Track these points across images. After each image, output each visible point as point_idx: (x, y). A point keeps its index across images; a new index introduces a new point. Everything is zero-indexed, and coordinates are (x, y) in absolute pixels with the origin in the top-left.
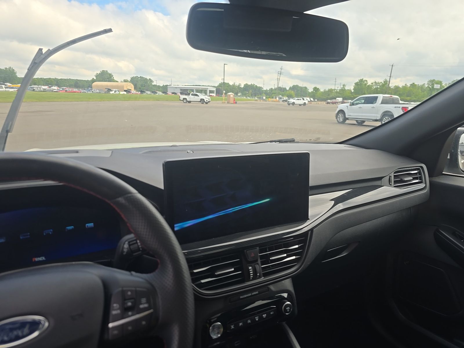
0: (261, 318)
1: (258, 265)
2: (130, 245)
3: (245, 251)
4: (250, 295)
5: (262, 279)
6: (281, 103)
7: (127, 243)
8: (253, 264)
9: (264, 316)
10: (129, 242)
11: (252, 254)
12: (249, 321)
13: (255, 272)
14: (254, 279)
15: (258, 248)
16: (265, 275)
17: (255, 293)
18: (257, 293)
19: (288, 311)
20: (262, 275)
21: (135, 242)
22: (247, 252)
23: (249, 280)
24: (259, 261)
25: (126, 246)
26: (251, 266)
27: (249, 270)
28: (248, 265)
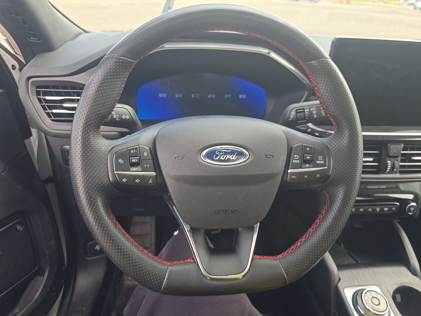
0: (382, 210)
1: (397, 161)
2: (297, 113)
3: (389, 145)
4: (377, 187)
5: (398, 175)
6: (405, 6)
7: (294, 110)
8: (393, 159)
9: (386, 209)
10: (297, 110)
11: (395, 149)
12: (370, 210)
13: (393, 166)
14: (389, 173)
15: (403, 145)
16: (401, 172)
17: (382, 187)
18: (385, 187)
19: (412, 211)
20: (398, 172)
21: (302, 110)
22: (391, 146)
23: (384, 172)
24: (399, 158)
25: (293, 113)
26: (390, 160)
27: (387, 163)
28: (388, 159)
